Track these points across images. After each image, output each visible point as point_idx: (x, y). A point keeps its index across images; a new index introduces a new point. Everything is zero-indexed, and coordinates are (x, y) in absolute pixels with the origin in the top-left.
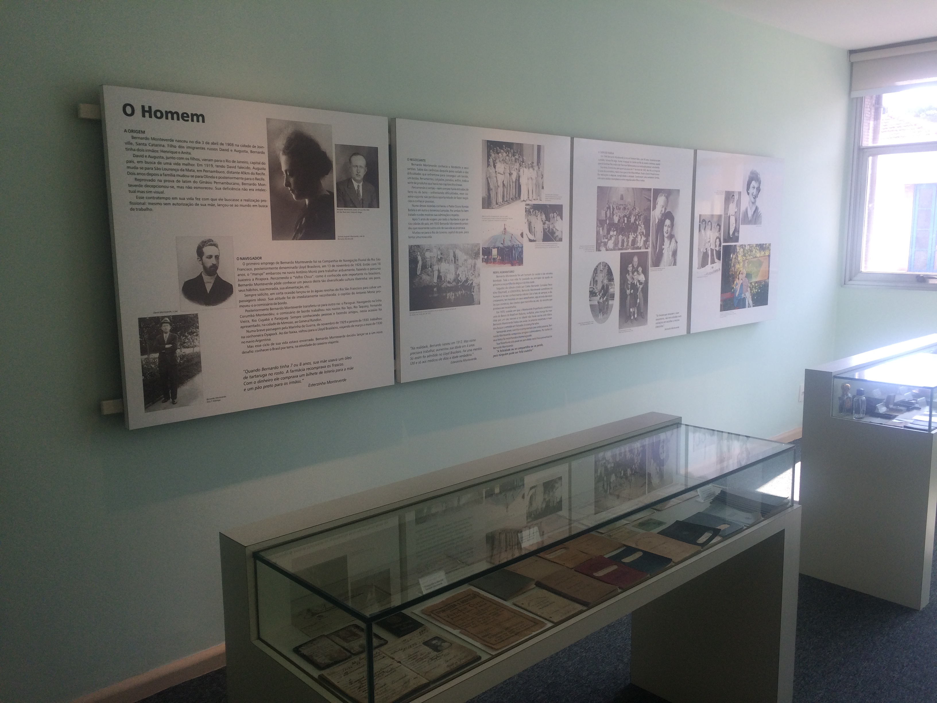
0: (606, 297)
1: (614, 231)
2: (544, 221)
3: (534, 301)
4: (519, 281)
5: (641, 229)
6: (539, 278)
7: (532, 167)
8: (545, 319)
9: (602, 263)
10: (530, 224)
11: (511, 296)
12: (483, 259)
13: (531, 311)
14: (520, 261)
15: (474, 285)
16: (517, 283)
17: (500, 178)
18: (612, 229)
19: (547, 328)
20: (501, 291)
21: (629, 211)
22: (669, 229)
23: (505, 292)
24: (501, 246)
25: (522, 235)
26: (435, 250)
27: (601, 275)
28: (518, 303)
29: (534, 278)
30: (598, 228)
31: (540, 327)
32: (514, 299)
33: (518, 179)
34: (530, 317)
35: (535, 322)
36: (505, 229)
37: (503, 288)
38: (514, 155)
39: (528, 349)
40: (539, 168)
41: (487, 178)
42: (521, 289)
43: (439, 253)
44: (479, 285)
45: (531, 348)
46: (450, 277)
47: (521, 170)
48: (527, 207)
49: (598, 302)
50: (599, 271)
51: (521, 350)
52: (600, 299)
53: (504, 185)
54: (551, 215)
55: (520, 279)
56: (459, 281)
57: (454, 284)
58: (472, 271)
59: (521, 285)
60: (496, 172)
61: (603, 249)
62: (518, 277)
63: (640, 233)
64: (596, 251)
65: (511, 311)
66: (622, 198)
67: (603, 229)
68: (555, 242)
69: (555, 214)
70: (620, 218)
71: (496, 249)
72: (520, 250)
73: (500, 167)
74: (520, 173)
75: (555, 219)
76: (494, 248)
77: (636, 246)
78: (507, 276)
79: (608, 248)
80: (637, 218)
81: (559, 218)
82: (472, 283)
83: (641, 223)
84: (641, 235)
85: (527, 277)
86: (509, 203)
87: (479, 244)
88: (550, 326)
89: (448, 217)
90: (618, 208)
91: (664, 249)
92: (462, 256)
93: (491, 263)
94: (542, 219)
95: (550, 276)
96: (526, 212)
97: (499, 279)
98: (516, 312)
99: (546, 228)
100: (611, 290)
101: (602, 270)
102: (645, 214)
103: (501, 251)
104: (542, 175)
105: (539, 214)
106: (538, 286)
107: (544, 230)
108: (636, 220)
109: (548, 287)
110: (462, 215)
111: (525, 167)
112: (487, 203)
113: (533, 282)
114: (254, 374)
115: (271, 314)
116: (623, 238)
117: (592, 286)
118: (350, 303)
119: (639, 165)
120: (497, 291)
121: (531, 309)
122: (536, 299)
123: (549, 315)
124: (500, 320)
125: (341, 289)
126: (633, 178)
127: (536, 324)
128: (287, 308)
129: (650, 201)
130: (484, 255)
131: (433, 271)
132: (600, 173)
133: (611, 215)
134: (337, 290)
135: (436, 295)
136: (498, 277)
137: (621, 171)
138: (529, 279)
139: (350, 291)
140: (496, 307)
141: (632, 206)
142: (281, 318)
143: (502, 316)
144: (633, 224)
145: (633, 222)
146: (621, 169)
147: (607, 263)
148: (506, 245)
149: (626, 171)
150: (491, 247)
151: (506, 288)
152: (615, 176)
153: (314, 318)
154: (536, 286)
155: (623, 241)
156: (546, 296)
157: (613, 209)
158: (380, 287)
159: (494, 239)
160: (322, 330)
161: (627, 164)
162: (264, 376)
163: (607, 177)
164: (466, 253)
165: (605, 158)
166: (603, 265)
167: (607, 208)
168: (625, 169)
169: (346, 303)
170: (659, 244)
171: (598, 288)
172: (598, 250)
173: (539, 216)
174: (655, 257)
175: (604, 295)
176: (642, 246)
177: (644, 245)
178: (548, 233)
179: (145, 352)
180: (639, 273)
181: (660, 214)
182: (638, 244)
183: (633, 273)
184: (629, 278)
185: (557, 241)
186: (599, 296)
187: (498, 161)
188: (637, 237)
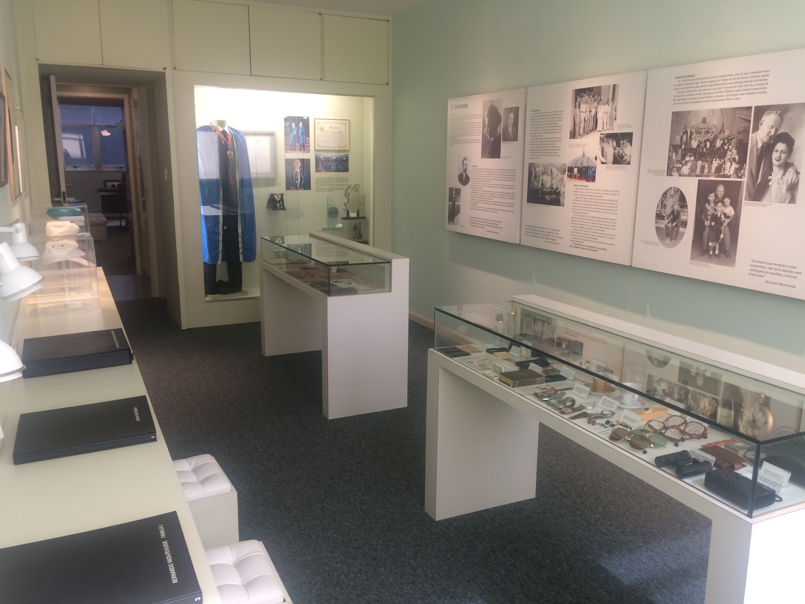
0: (675, 223)
1: (691, 156)
2: (615, 147)
3: (602, 212)
4: (591, 194)
5: (731, 155)
6: (607, 194)
7: (608, 103)
8: (609, 229)
9: (673, 188)
10: (603, 150)
11: (584, 204)
12: (568, 175)
13: (599, 219)
14: (593, 179)
15: (561, 192)
16: (590, 196)
17: (583, 115)
18: (689, 154)
19: (611, 237)
20: (578, 199)
21: (714, 134)
22: (783, 156)
23: (581, 201)
24: (580, 166)
25: (596, 158)
26: (541, 167)
27: (671, 200)
28: (590, 211)
29: (603, 194)
30: (671, 153)
31: (605, 234)
32: (587, 207)
33: (595, 115)
34: (598, 224)
35: (601, 229)
36: (584, 153)
37: (579, 198)
38: (594, 97)
39: (595, 249)
40: (613, 103)
41: (574, 117)
42: (592, 201)
43: (543, 169)
44: (564, 193)
45: (597, 249)
46: (548, 185)
47: (599, 107)
48: (602, 136)
49: (666, 226)
50: (668, 196)
51: (589, 248)
52: (668, 223)
53: (585, 120)
54: (622, 142)
55: (592, 193)
56: (552, 189)
57: (550, 190)
58: (560, 183)
59: (593, 198)
60: (580, 111)
61: (675, 174)
62: (590, 191)
63: (729, 159)
64: (667, 175)
65: (584, 216)
66: (704, 121)
67: (676, 155)
68: (624, 165)
69: (625, 140)
70: (700, 142)
71: (577, 168)
72: (593, 170)
73: (584, 107)
74: (597, 109)
75: (625, 145)
76: (575, 167)
77: (722, 173)
78: (583, 189)
79: (682, 174)
80: (726, 142)
81: (628, 144)
82: (560, 191)
83: (732, 147)
84: (731, 162)
85: (598, 192)
86: (588, 134)
87: (566, 164)
88: (614, 236)
89: (549, 146)
90: (697, 132)
91: (771, 180)
92: (555, 172)
93: (573, 178)
94: (613, 145)
95: (617, 193)
96: (600, 140)
97: (577, 190)
98: (587, 218)
99: (617, 152)
100: (683, 217)
101: (673, 195)
102: (739, 137)
103: (580, 170)
104: (616, 109)
105: (611, 141)
106: (606, 200)
107: (614, 154)
108: (724, 144)
109: (614, 202)
110: (557, 144)
111: (602, 105)
112: (573, 135)
113: (602, 197)
114: (472, 219)
115: (478, 193)
116: (704, 164)
117: (659, 209)
118: (503, 193)
119: (732, 81)
120: (575, 199)
121: (599, 218)
122: (603, 211)
123: (613, 226)
124: (576, 221)
125: (501, 185)
126: (721, 98)
127: (602, 231)
128: (483, 191)
129: (750, 121)
130: (568, 172)
131: (539, 180)
132: (676, 98)
133: (688, 140)
134: (499, 185)
135: (540, 196)
136: (576, 189)
137: (705, 92)
138: (599, 193)
139: (504, 186)
140: (574, 210)
141: (718, 129)
142: (481, 196)
143: (578, 218)
144: (719, 149)
145: (720, 147)
146: (704, 90)
147: (679, 189)
148: (584, 166)
149: (712, 91)
150: (574, 166)
151: (582, 198)
152: (696, 98)
153: (491, 198)
154: (604, 200)
155: (703, 168)
156: (612, 210)
157: (691, 134)
158: (515, 186)
159: (576, 161)
160: (493, 204)
161: (713, 83)
162: (475, 221)
163: (685, 101)
164: (558, 170)
165: (683, 83)
166: (674, 191)
167: (684, 133)
168: (710, 89)
169: (502, 193)
170: (762, 173)
171: (667, 212)
172: (669, 174)
173: (611, 143)
174: (754, 188)
175: (673, 221)
176: (732, 175)
177: (735, 174)
178: (617, 157)
179: (449, 201)
180: (725, 205)
181: (766, 137)
182: (726, 172)
183: (716, 203)
184: (710, 208)
185: (626, 164)
186: (667, 220)
187: (582, 103)
188: (724, 164)
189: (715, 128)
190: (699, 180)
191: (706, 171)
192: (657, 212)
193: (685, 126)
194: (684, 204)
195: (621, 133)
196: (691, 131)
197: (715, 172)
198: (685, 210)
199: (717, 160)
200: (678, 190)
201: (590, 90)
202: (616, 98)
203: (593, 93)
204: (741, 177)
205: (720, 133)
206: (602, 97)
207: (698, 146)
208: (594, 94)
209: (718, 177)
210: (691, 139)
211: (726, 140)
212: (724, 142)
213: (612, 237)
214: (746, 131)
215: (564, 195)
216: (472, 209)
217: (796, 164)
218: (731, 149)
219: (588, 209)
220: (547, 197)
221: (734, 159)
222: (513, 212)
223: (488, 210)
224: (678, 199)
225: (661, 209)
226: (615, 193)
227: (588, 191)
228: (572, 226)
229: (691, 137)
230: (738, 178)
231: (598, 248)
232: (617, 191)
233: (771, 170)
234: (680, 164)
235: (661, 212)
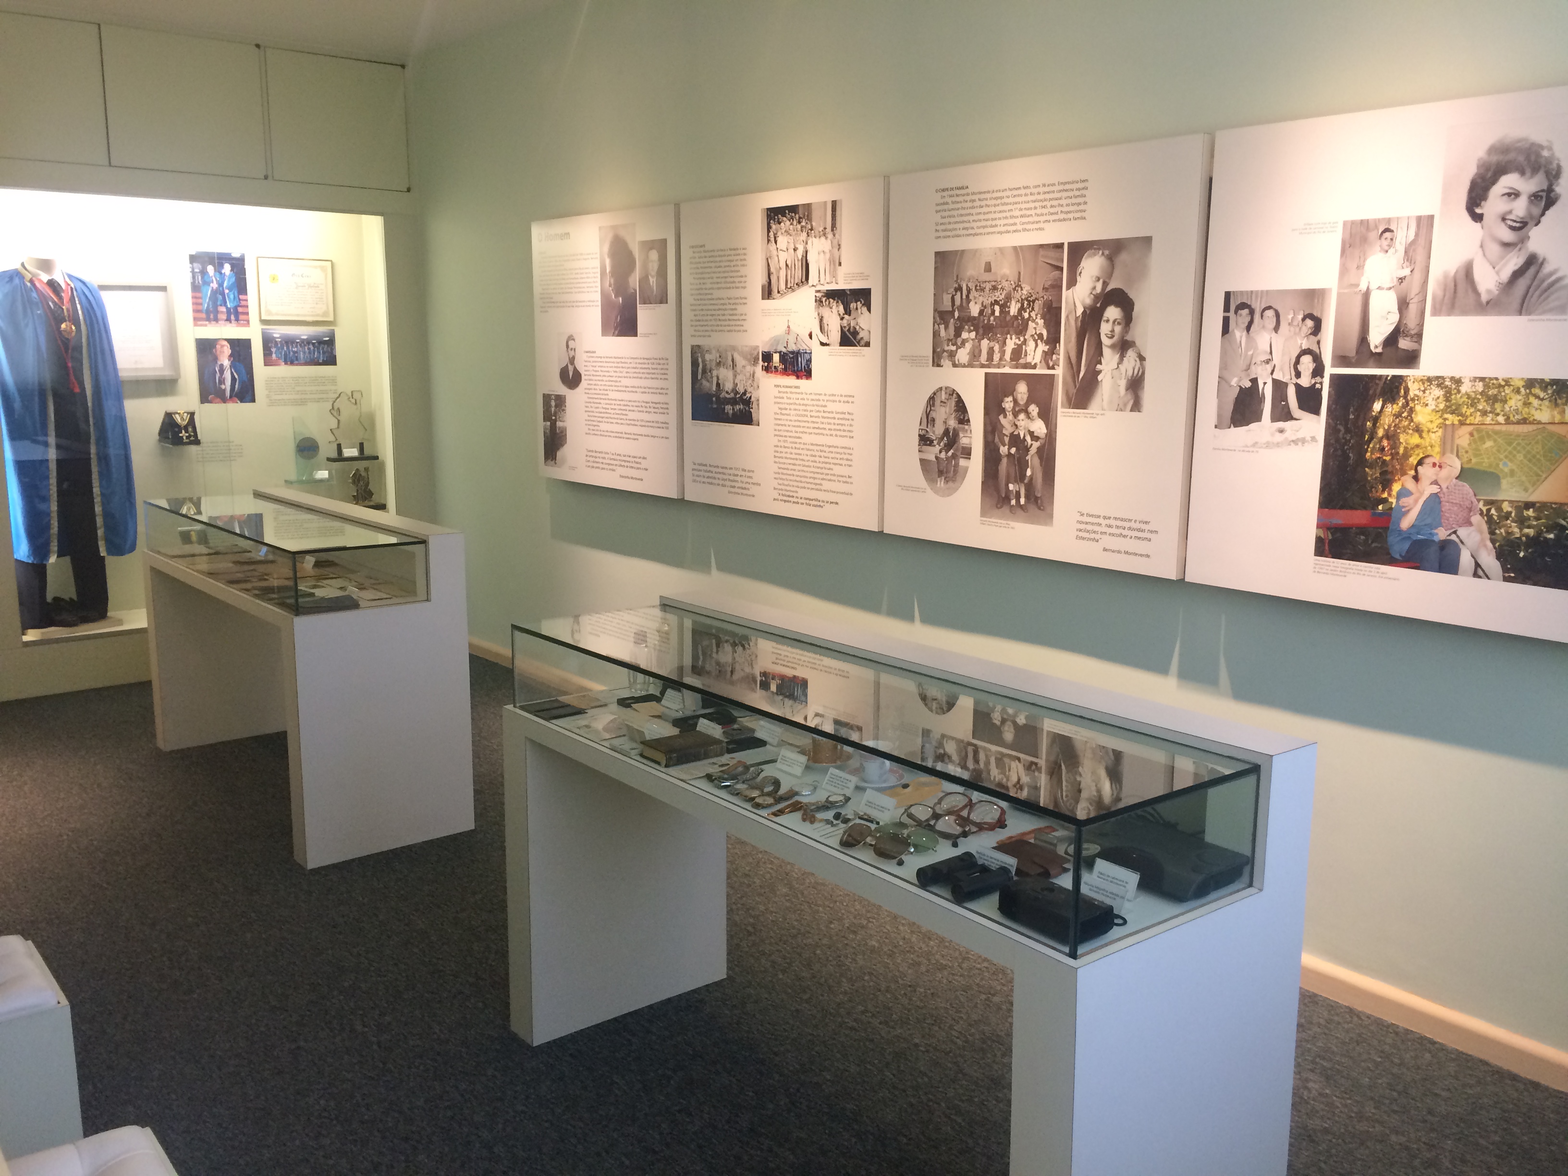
0: (952, 451)
2: (842, 314)
3: (827, 435)
4: (805, 402)
6: (834, 401)
7: (824, 235)
8: (841, 465)
9: (944, 389)
10: (821, 320)
11: (795, 421)
12: (762, 366)
13: (822, 448)
14: (807, 373)
15: (753, 399)
16: (803, 405)
17: (783, 256)
19: (844, 479)
20: (784, 412)
21: (1005, 292)
22: (1118, 329)
23: (789, 415)
24: (784, 350)
26: (714, 352)
28: (806, 433)
29: (827, 401)
30: (936, 326)
31: (834, 475)
32: (799, 426)
33: (805, 255)
34: (821, 457)
35: (828, 466)
36: (789, 327)
38: (799, 222)
39: (818, 504)
40: (834, 235)
41: (767, 259)
42: (809, 414)
43: (718, 356)
44: (758, 400)
45: (822, 504)
46: (729, 386)
47: (809, 242)
50: (937, 403)
51: (808, 501)
52: (940, 452)
53: (787, 265)
54: (853, 305)
55: (808, 399)
56: (737, 393)
57: (732, 395)
58: (750, 381)
59: (809, 408)
60: (777, 248)
61: (946, 363)
62: (804, 396)
64: (933, 366)
65: (796, 443)
67: (946, 328)
68: (859, 348)
69: (859, 303)
70: (984, 306)
71: (778, 354)
72: (807, 356)
73: (783, 241)
74: (807, 246)
75: (859, 310)
76: (775, 353)
77: (1022, 361)
78: (791, 393)
79: (957, 362)
80: (1025, 305)
81: (865, 309)
82: (750, 397)
83: (1036, 315)
85: (817, 397)
86: (793, 291)
87: (758, 347)
88: (849, 477)
89: (726, 312)
91: (1100, 372)
92: (740, 361)
93: (772, 372)
94: (838, 311)
95: (850, 399)
96: (816, 301)
97: (781, 395)
98: (802, 446)
99: (845, 325)
100: (964, 441)
101: (946, 401)
103: (783, 357)
104: (839, 245)
105: (835, 304)
106: (832, 412)
107: (842, 328)
109: (847, 416)
110: (740, 309)
111: (815, 237)
112: (768, 292)
113: (825, 406)
114: (591, 454)
115: (600, 403)
116: (992, 344)
117: (924, 426)
118: (647, 403)
119: (1030, 198)
120: (779, 411)
121: (823, 446)
122: (829, 432)
123: (847, 460)
124: (781, 452)
125: (641, 387)
126: (1014, 228)
127: (829, 469)
128: (608, 399)
129: (1061, 269)
130: (764, 361)
131: (712, 377)
132: (940, 228)
133: (964, 301)
134: (638, 387)
135: (715, 406)
136: (779, 392)
137: (986, 217)
138: (819, 400)
139: (647, 390)
140: (777, 433)
141: (1012, 282)
142: (605, 408)
143: (785, 447)
144: (1016, 317)
145: (1016, 314)
146: (984, 213)
147: (954, 390)
148: (790, 349)
149: (997, 215)
150: (772, 350)
151: (790, 409)
152: (973, 228)
153: (624, 412)
154: (829, 412)
155: (991, 351)
156: (844, 431)
157: (969, 291)
158: (667, 389)
159: (776, 340)
160: (629, 425)
161: (999, 201)
162: (596, 457)
163: (954, 233)
164: (745, 358)
165: (949, 200)
166: (946, 393)
167: (956, 290)
168: (995, 212)
169: (644, 402)
170: (1086, 361)
171: (937, 433)
172: (935, 364)
173: (834, 307)
174: (1075, 387)
175: (948, 447)
176: (1038, 363)
177: (1043, 361)
178: (847, 333)
179: (545, 420)
180: (1031, 416)
181: (1089, 296)
182: (1029, 359)
183: (1016, 415)
184: (1006, 422)
185: (862, 346)
186: (937, 446)
187: (779, 234)
188: (1025, 344)
189: (1007, 281)
190: (986, 374)
191: (997, 357)
192: (921, 433)
193: (957, 276)
194: (964, 417)
195: (850, 290)
196: (967, 285)
197: (1011, 359)
198: (966, 427)
199: (1014, 337)
200: (952, 392)
201: (793, 209)
202: (838, 225)
203: (797, 216)
204: (1053, 368)
205: (1014, 289)
206: (814, 224)
207: (981, 312)
208: (800, 218)
209: (1017, 368)
210: (968, 300)
211: (1026, 303)
212: (1023, 305)
213: (847, 480)
214: (1057, 287)
215: (758, 405)
216: (589, 434)
217: (1138, 343)
218: (1034, 318)
219: (801, 430)
220: (728, 408)
221: (1040, 336)
222: (667, 438)
223: (619, 436)
224: (953, 408)
225: (927, 427)
226: (848, 399)
227: (800, 396)
228: (775, 462)
229: (968, 296)
230: (1049, 368)
231: (823, 502)
232: (850, 396)
233: (1101, 354)
234: (953, 345)
235: (927, 431)
